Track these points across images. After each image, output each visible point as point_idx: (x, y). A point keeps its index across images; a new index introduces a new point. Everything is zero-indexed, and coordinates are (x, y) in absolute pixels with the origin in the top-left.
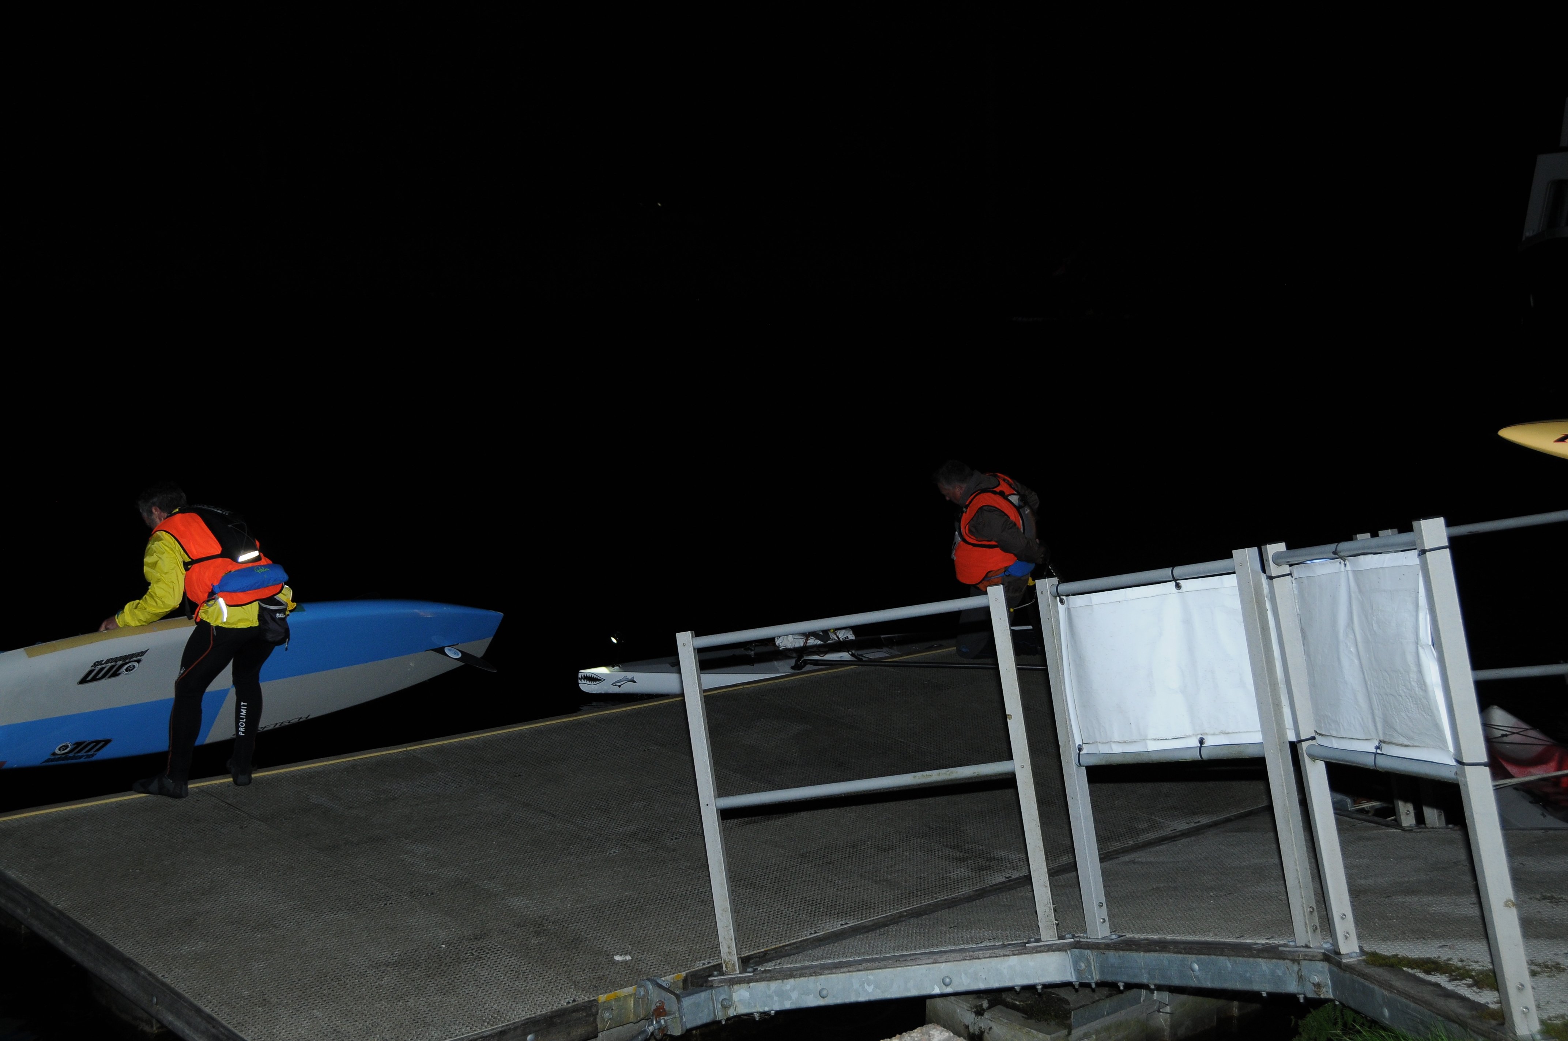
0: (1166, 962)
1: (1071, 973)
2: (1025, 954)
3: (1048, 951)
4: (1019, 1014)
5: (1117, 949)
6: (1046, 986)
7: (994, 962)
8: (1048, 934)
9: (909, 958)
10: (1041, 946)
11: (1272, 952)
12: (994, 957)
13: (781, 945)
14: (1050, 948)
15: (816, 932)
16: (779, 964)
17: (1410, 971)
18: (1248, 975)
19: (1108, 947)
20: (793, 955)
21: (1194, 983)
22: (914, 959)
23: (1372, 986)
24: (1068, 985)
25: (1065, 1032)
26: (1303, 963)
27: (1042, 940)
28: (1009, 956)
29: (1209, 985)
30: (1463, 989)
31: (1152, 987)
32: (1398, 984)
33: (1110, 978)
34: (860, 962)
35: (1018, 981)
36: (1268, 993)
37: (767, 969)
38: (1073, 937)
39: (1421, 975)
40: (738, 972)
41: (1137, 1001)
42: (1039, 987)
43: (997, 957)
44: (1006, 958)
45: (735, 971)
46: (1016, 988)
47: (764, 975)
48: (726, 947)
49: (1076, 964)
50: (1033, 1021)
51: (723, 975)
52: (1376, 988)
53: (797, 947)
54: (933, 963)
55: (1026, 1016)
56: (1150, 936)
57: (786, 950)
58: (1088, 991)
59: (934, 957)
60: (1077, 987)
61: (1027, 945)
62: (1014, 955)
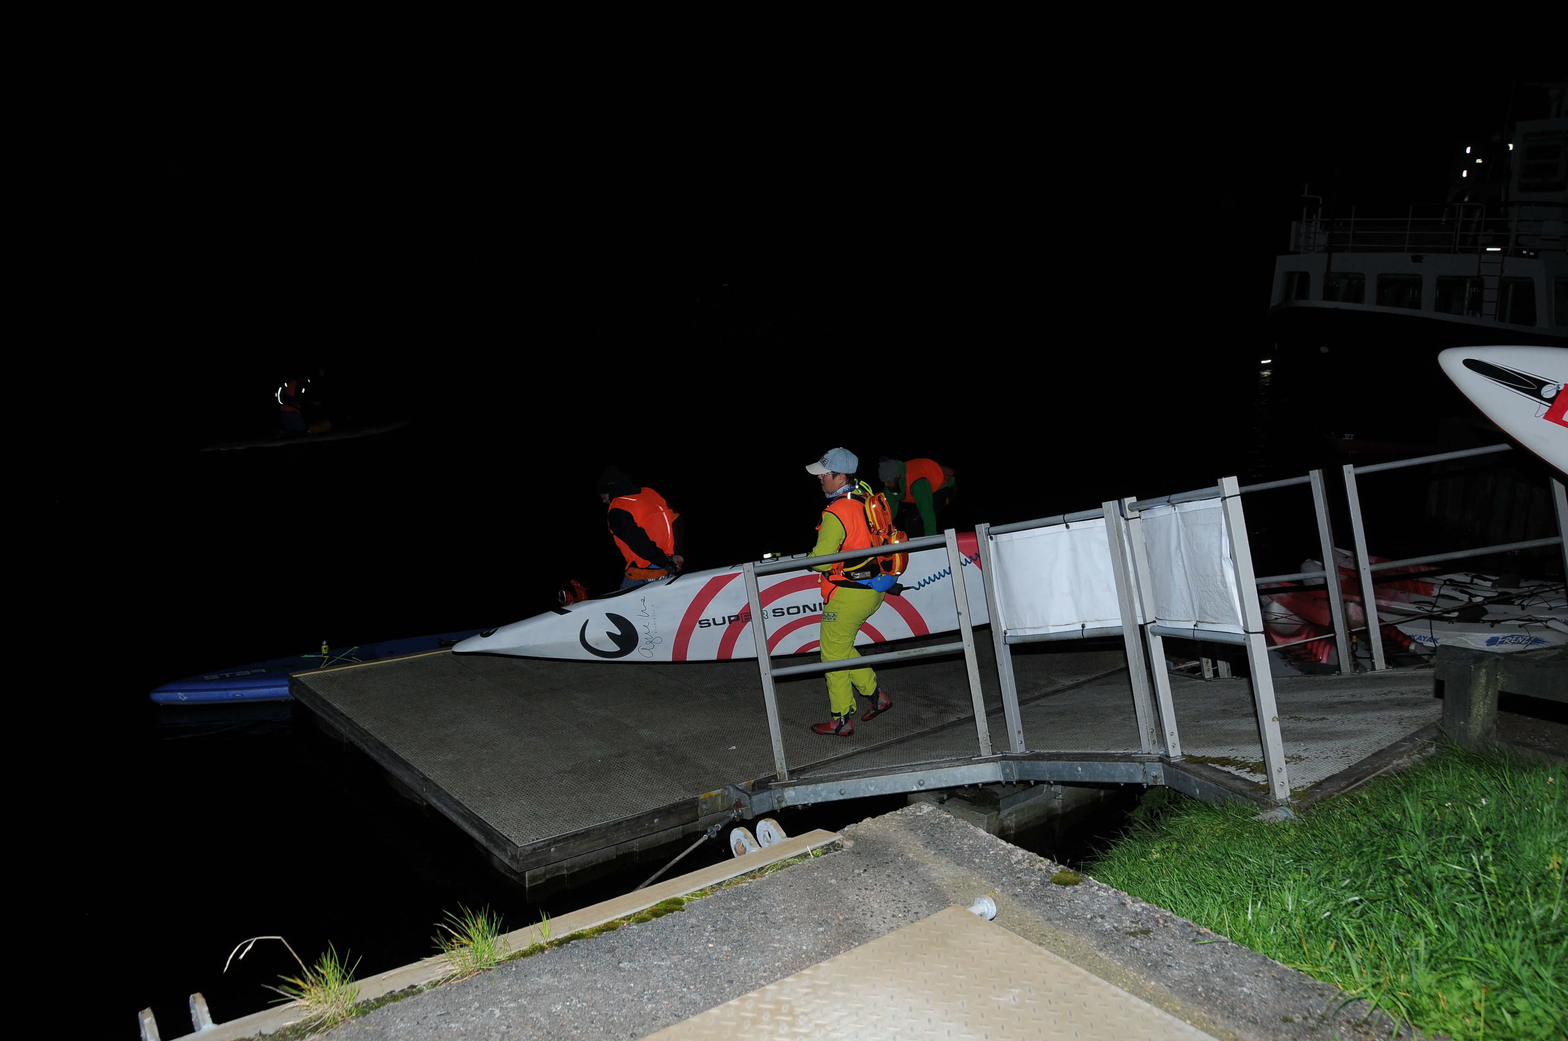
0: (1061, 767)
1: (1001, 776)
2: (971, 764)
3: (986, 762)
4: (967, 802)
5: (1029, 760)
6: (984, 784)
7: (952, 770)
8: (986, 752)
9: (897, 768)
10: (981, 759)
11: (1127, 758)
12: (951, 767)
13: (815, 762)
15: (836, 754)
16: (812, 775)
17: (1212, 765)
18: (1112, 772)
19: (1024, 758)
21: (1078, 779)
22: (901, 770)
23: (1189, 776)
24: (999, 783)
25: (996, 812)
26: (1147, 764)
27: (982, 755)
28: (961, 766)
29: (1088, 780)
30: (1244, 774)
31: (1052, 782)
32: (1205, 773)
33: (1025, 778)
34: (865, 772)
35: (967, 782)
36: (1125, 784)
37: (805, 777)
38: (1002, 753)
39: (1219, 767)
40: (787, 780)
41: (1041, 792)
42: (980, 785)
43: (953, 767)
44: (959, 767)
46: (965, 786)
47: (804, 781)
48: (779, 764)
49: (1003, 770)
50: (976, 806)
51: (778, 781)
52: (1192, 777)
53: (826, 763)
54: (913, 771)
55: (972, 804)
56: (1050, 751)
58: (1010, 786)
59: (913, 768)
60: (1004, 783)
61: (972, 759)
62: (964, 765)
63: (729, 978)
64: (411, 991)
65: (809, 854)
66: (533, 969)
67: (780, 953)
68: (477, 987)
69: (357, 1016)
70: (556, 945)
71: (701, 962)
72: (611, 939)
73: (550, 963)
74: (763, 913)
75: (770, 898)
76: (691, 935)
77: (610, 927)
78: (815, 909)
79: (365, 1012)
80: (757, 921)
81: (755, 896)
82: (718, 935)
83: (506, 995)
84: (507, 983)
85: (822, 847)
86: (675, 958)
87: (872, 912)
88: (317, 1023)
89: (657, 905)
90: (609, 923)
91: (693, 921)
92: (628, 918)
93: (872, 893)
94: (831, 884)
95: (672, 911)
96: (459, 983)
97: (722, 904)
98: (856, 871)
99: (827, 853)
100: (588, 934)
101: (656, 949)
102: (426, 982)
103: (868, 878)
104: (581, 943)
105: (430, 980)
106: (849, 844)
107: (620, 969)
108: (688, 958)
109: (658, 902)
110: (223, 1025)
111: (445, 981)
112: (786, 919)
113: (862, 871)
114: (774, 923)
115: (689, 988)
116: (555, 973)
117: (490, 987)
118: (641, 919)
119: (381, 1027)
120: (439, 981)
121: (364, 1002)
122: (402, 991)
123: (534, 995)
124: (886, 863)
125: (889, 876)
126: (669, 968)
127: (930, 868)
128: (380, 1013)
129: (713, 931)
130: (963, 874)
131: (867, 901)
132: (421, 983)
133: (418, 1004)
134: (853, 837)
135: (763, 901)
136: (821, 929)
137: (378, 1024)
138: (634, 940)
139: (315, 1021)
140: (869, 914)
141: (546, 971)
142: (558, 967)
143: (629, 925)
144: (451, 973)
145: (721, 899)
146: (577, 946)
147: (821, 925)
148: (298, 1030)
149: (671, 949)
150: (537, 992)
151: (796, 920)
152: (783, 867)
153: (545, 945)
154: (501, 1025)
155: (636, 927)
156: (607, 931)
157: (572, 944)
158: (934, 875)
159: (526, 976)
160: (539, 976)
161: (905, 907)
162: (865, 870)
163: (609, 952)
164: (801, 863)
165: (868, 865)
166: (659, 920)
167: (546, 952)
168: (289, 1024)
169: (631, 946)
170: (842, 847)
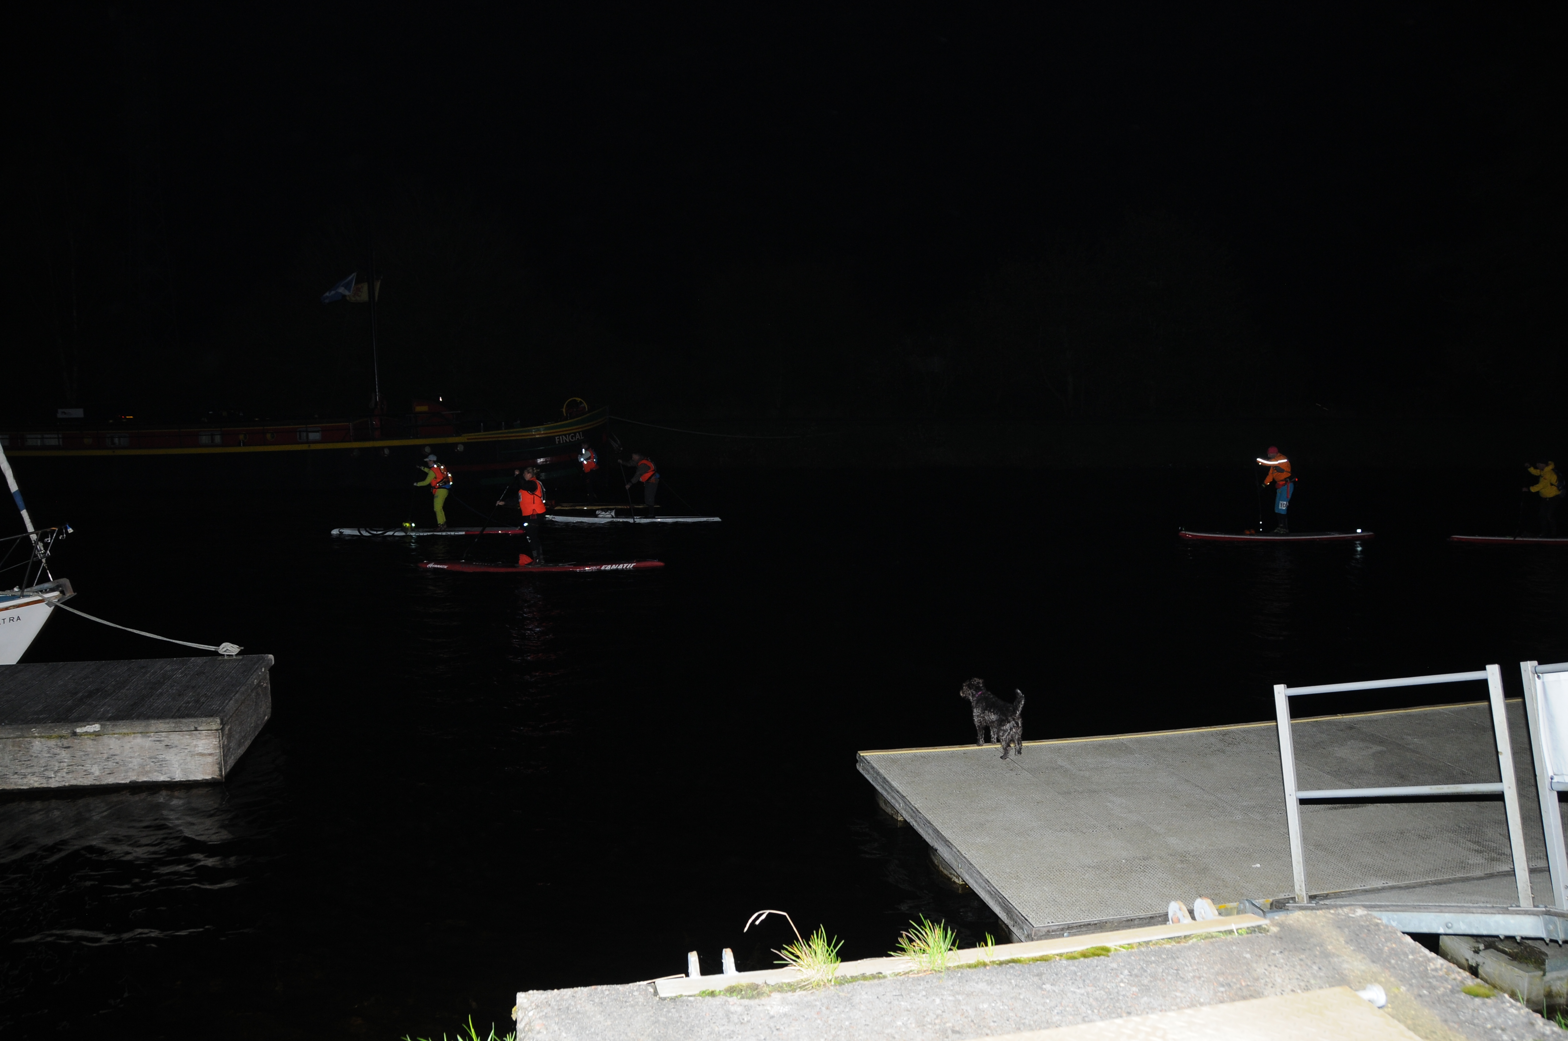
1: (1543, 931)
2: (1508, 914)
3: (1525, 914)
4: (1506, 957)
6: (1522, 938)
7: (1484, 917)
8: (1525, 904)
9: (1421, 907)
10: (1519, 910)
12: (1483, 913)
13: (1339, 891)
14: (1526, 913)
15: (1364, 886)
16: (1335, 901)
20: (1346, 897)
22: (1426, 909)
24: (1540, 939)
25: (1542, 972)
27: (1521, 906)
28: (1495, 914)
34: (1388, 906)
35: (1502, 932)
37: (1326, 903)
38: (1545, 907)
40: (1306, 902)
42: (1518, 938)
43: (1486, 913)
44: (1493, 915)
45: (1304, 901)
46: (1500, 936)
47: (1322, 906)
48: (1298, 887)
49: (1546, 925)
50: (1516, 962)
51: (1296, 903)
53: (1350, 894)
54: (1439, 912)
55: (1511, 958)
57: (1342, 895)
59: (1441, 909)
60: (1547, 940)
61: (1509, 908)
62: (1499, 913)
63: (1129, 1011)
64: (878, 976)
65: (1234, 932)
66: (974, 977)
67: (1178, 1000)
68: (927, 982)
69: (835, 985)
70: (997, 964)
71: (1110, 995)
72: (1043, 967)
73: (988, 976)
74: (1176, 970)
75: (1186, 959)
76: (1109, 975)
77: (1044, 959)
78: (1223, 974)
79: (842, 983)
80: (1168, 974)
81: (1173, 955)
82: (1132, 978)
83: (948, 990)
84: (951, 983)
85: (1248, 928)
86: (1089, 989)
87: (1274, 984)
88: (806, 983)
89: (1087, 949)
90: (1043, 956)
91: (1114, 965)
92: (1061, 955)
93: (1280, 970)
94: (1245, 958)
95: (1098, 955)
96: (914, 977)
97: (1142, 957)
98: (1273, 951)
99: (1251, 933)
100: (1025, 960)
101: (1076, 980)
102: (890, 972)
103: (1280, 959)
104: (1017, 966)
105: (894, 971)
106: (1274, 929)
107: (1042, 989)
108: (1100, 990)
109: (1089, 947)
110: (743, 974)
111: (905, 974)
112: (1194, 977)
113: (1277, 952)
114: (1183, 978)
115: (1093, 1011)
116: (990, 983)
117: (937, 984)
118: (1072, 957)
119: (851, 995)
120: (900, 973)
121: (842, 976)
122: (872, 975)
123: (969, 995)
124: (1304, 950)
125: (1301, 960)
126: (1083, 995)
127: (1343, 960)
128: (852, 986)
129: (1128, 975)
130: (1375, 970)
131: (1272, 975)
132: (887, 972)
133: (881, 985)
134: (1281, 925)
135: (1180, 960)
136: (1222, 989)
137: (848, 993)
138: (1061, 970)
139: (804, 982)
140: (1270, 985)
141: (984, 980)
142: (993, 979)
143: (1060, 960)
144: (910, 969)
145: (1143, 953)
146: (1012, 967)
147: (1223, 986)
148: (791, 985)
149: (1088, 981)
150: (972, 993)
151: (1202, 979)
152: (1206, 937)
153: (988, 963)
154: (938, 1009)
155: (1065, 962)
156: (1041, 960)
157: (1010, 966)
158: (1345, 966)
159: (967, 981)
160: (977, 983)
161: (1307, 986)
162: (1281, 952)
163: (1038, 975)
164: (1224, 938)
165: (1285, 949)
166: (1086, 960)
167: (988, 968)
168: (787, 981)
169: (1056, 974)
170: (1268, 931)
